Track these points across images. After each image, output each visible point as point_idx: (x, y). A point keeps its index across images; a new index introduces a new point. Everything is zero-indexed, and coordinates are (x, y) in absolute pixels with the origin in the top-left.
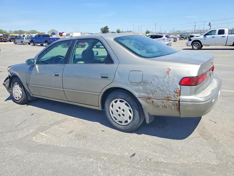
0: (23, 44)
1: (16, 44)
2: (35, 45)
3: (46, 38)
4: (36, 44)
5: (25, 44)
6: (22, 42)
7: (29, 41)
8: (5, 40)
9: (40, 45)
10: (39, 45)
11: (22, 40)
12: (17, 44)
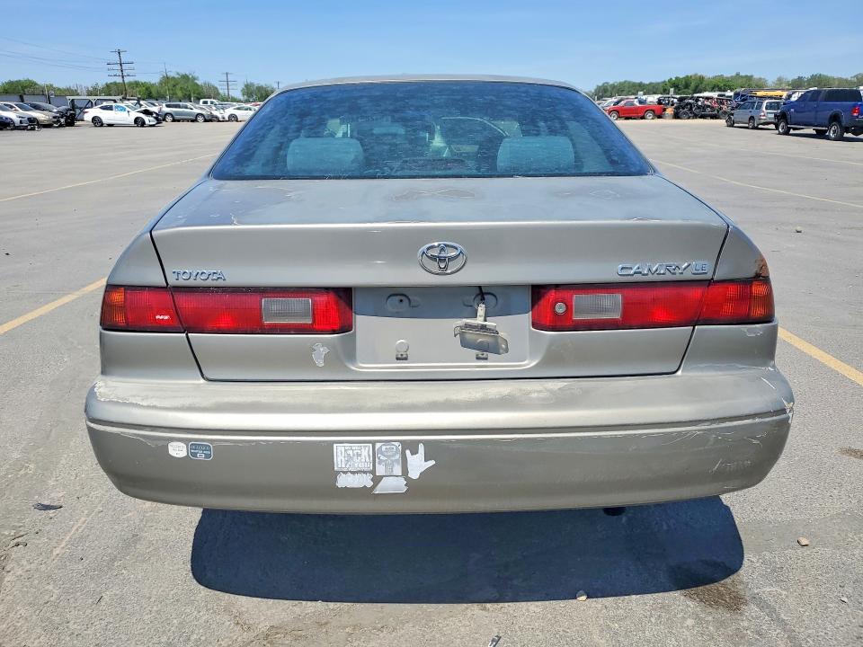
0: (757, 128)
1: (732, 126)
2: (792, 131)
3: (837, 106)
4: (794, 129)
5: (760, 126)
6: (752, 118)
7: (773, 116)
8: (716, 112)
9: (814, 132)
10: (811, 131)
11: (754, 113)
12: (735, 125)
